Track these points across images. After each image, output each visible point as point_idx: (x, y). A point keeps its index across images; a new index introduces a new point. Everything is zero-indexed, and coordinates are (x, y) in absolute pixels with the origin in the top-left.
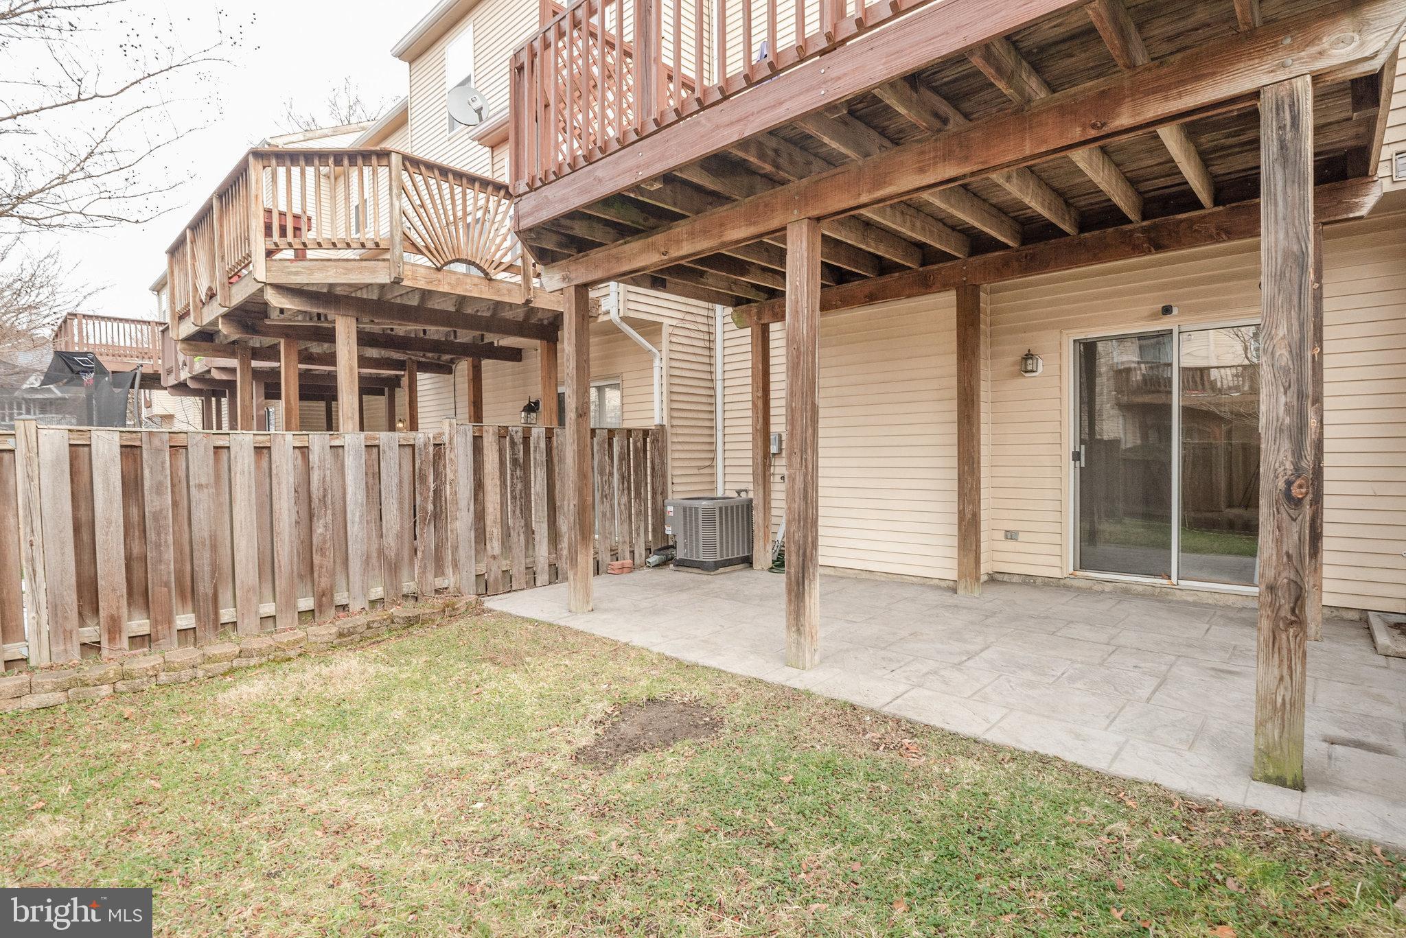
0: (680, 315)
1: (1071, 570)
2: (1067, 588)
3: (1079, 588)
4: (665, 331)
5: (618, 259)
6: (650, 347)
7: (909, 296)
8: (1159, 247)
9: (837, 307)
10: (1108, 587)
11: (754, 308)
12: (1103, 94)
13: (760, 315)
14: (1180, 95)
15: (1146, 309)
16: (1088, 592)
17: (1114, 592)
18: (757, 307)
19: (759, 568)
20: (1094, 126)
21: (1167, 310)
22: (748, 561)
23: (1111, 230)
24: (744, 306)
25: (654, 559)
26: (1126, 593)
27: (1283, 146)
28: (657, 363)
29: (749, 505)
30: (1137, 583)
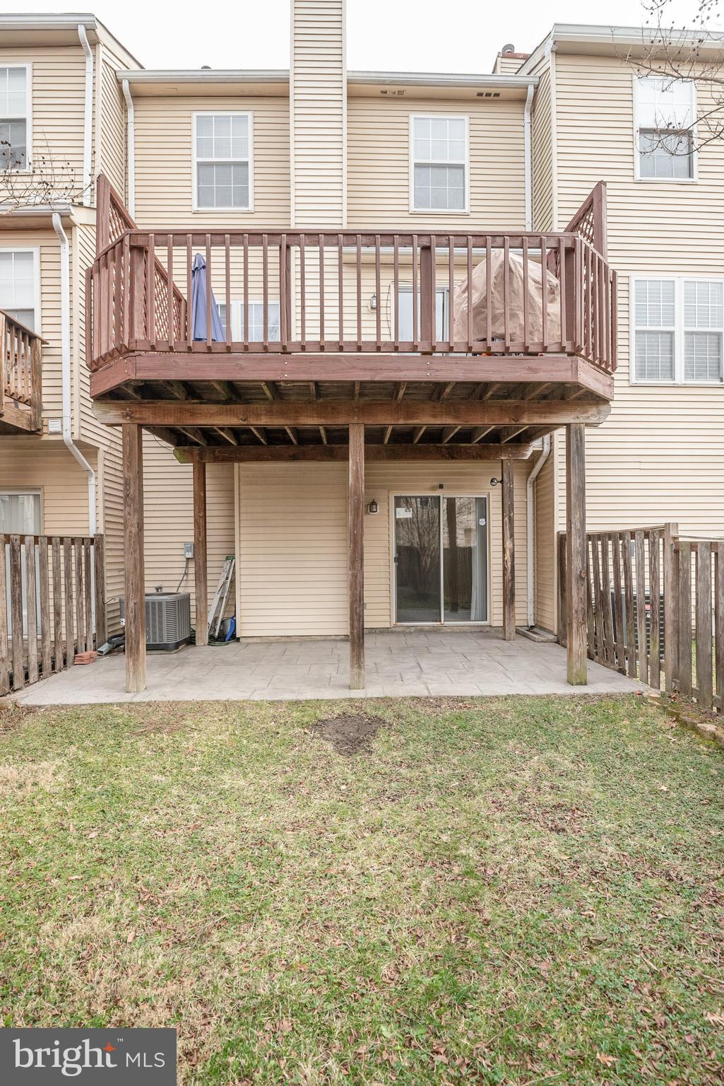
0: (108, 443)
1: (394, 622)
2: (393, 632)
3: (399, 632)
4: (101, 455)
5: (193, 414)
6: (90, 468)
7: (319, 461)
8: (453, 458)
9: (268, 460)
10: (412, 630)
11: (196, 450)
12: (517, 407)
13: (201, 456)
14: (545, 417)
15: (429, 484)
16: (404, 633)
17: (415, 632)
18: (199, 450)
19: (202, 644)
20: (514, 420)
21: (441, 487)
22: (191, 641)
23: (432, 445)
24: (186, 448)
25: (105, 648)
26: (421, 631)
27: (577, 447)
28: (92, 481)
29: (187, 599)
30: (426, 626)
